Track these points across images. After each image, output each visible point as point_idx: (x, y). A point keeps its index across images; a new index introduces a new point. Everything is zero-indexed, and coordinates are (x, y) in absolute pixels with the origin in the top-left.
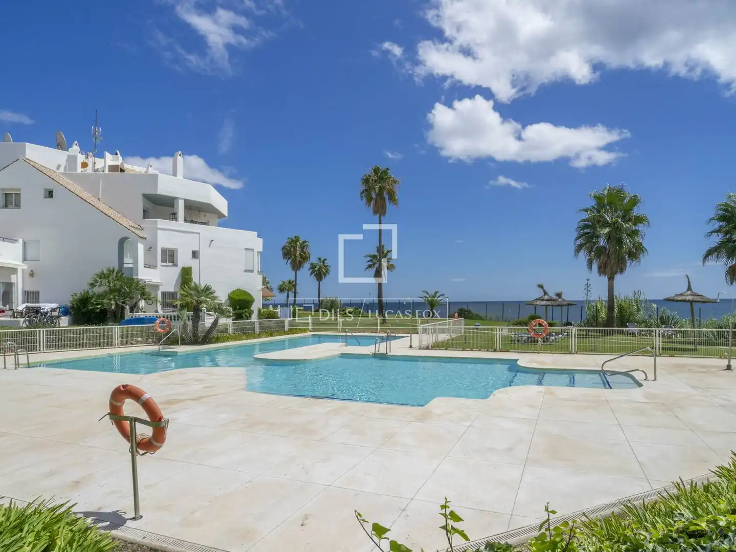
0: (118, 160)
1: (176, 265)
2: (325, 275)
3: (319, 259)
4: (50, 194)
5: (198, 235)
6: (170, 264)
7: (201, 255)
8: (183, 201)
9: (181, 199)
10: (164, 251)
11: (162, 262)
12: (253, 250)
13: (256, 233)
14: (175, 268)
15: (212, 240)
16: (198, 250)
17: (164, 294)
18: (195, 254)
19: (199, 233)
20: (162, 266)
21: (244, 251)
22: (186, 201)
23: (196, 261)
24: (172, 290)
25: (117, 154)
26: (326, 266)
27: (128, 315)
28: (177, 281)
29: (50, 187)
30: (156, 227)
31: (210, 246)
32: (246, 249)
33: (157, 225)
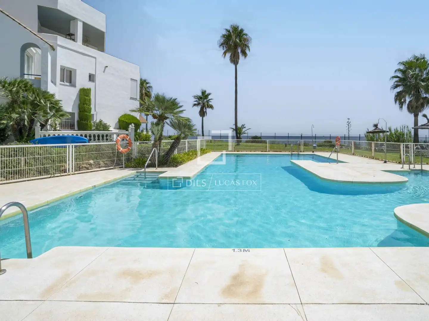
1: (74, 86)
6: (68, 84)
7: (97, 79)
8: (82, 23)
9: (81, 21)
10: (63, 69)
11: (61, 81)
12: (136, 81)
14: (72, 88)
15: (107, 67)
16: (94, 74)
18: (92, 78)
19: (95, 58)
20: (61, 84)
21: (130, 80)
22: (85, 25)
23: (92, 84)
24: (71, 110)
27: (39, 133)
28: (75, 101)
30: (57, 43)
31: (104, 72)
32: (132, 79)
33: (57, 41)
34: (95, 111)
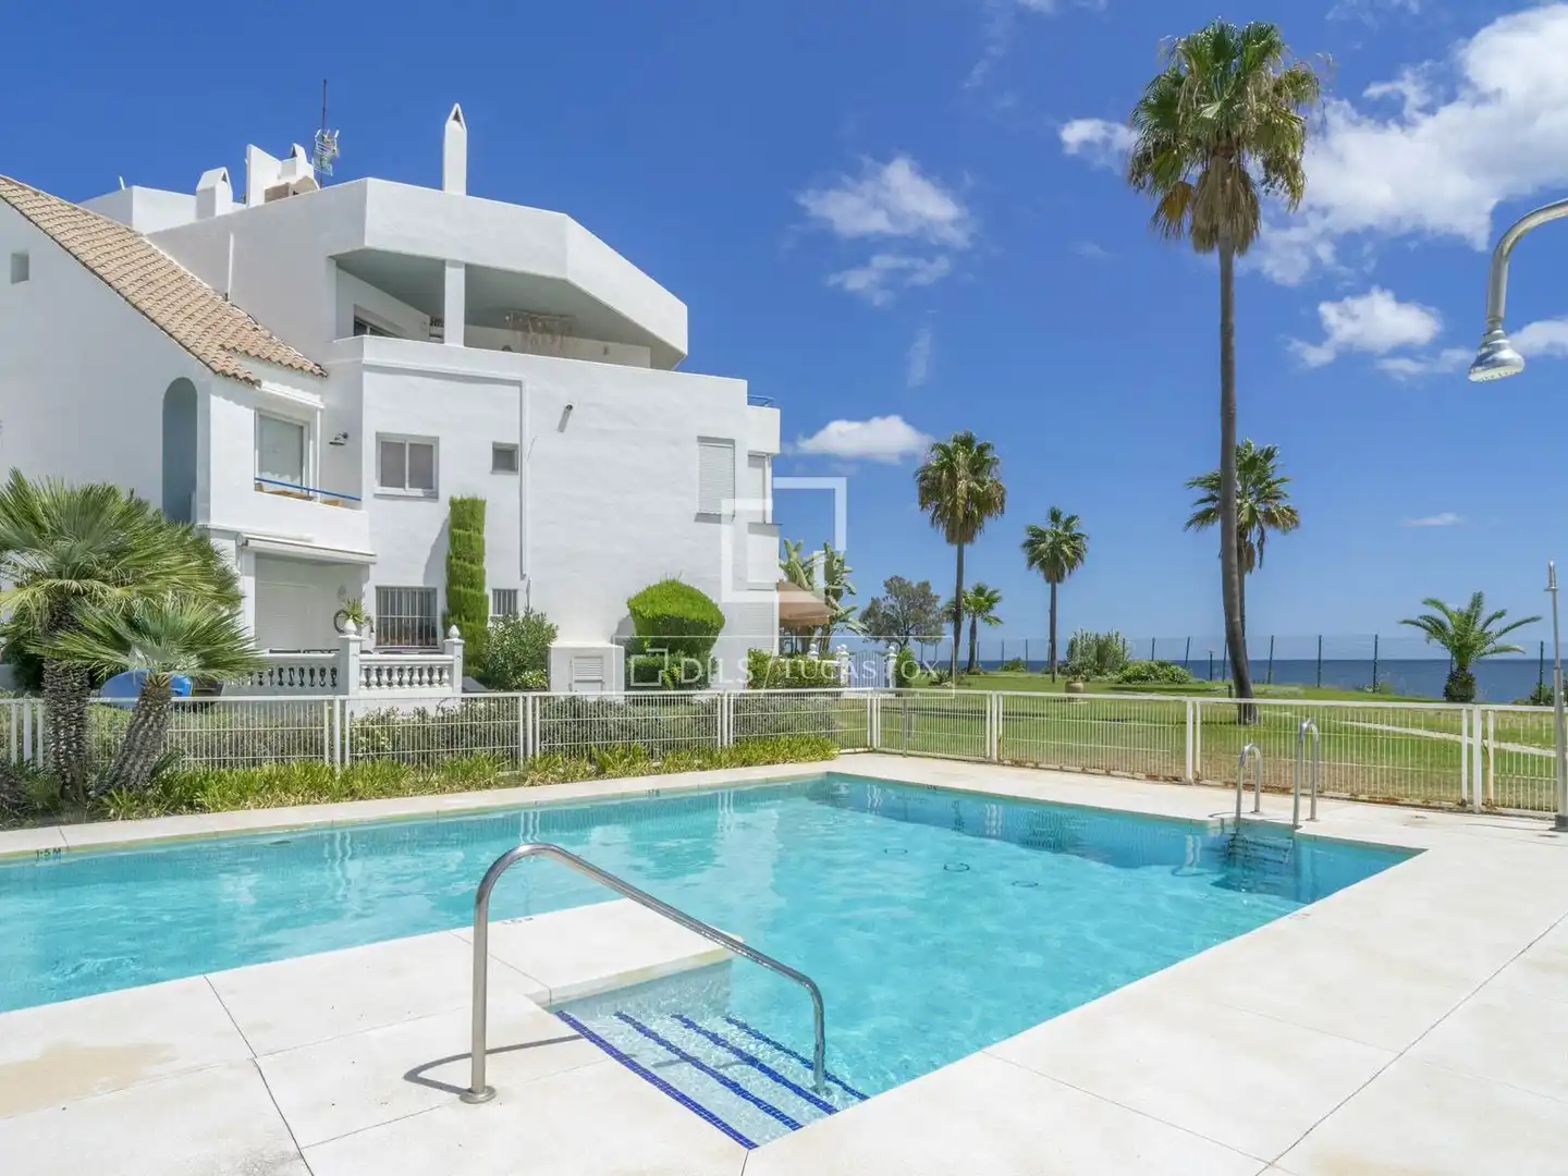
0: (294, 172)
1: (434, 495)
2: (1072, 566)
3: (1055, 517)
4: (21, 268)
5: (518, 389)
6: (419, 492)
7: (526, 463)
8: (462, 271)
9: (456, 264)
10: (390, 449)
11: (383, 484)
12: (732, 442)
13: (742, 384)
14: (427, 505)
15: (570, 407)
16: (518, 442)
17: (384, 594)
19: (518, 383)
20: (378, 496)
21: (696, 446)
22: (472, 272)
23: (507, 480)
24: (416, 580)
25: (294, 155)
26: (1074, 538)
28: (434, 547)
29: (19, 248)
30: (361, 361)
31: (562, 428)
32: (703, 440)
33: (361, 354)
34: (523, 577)
